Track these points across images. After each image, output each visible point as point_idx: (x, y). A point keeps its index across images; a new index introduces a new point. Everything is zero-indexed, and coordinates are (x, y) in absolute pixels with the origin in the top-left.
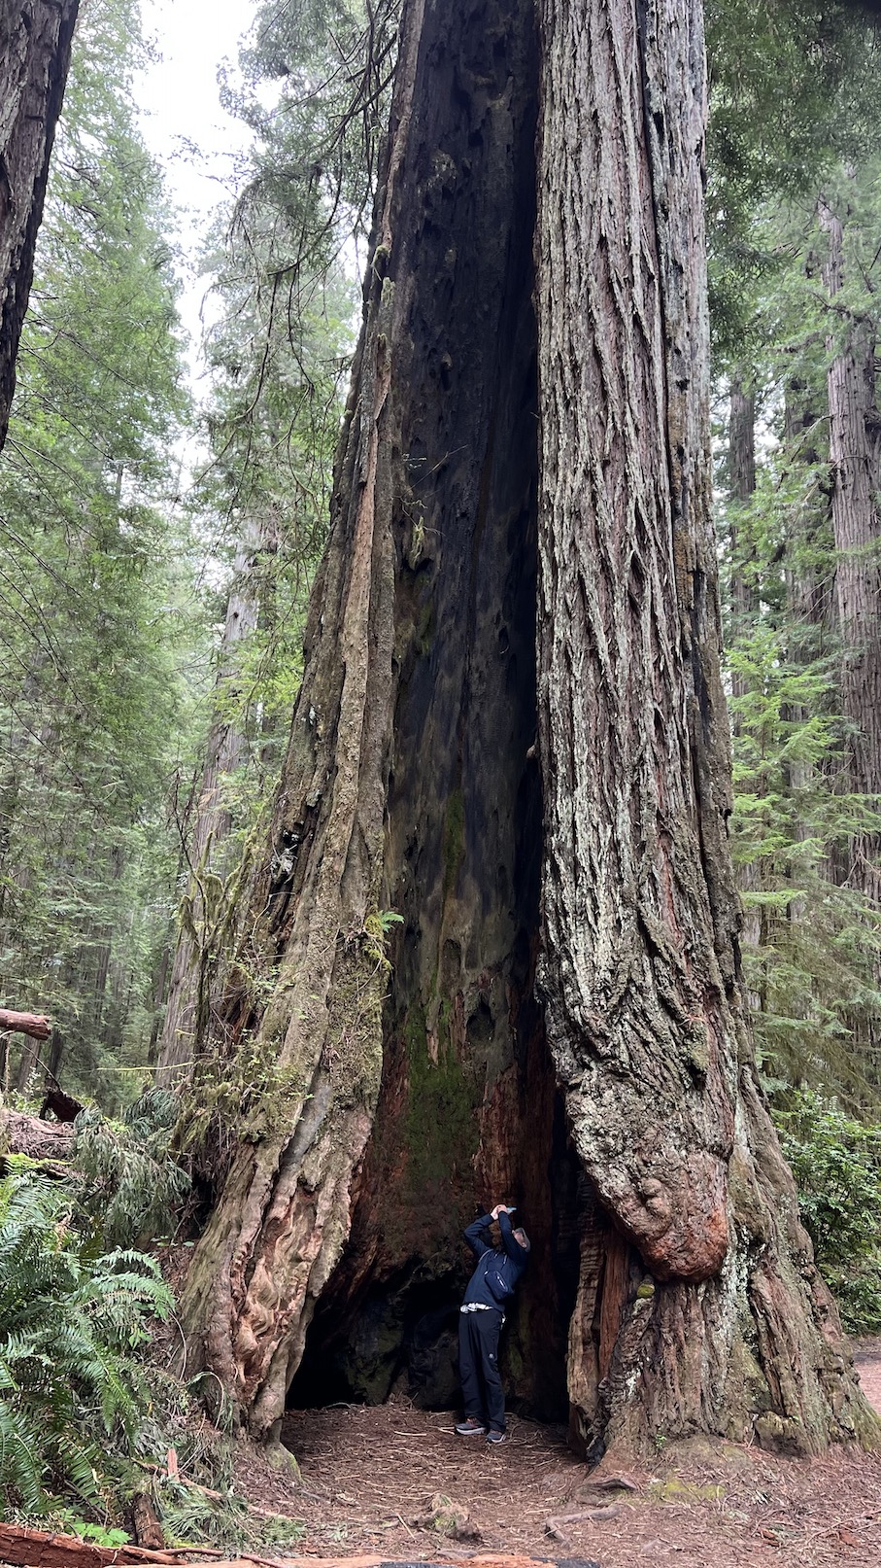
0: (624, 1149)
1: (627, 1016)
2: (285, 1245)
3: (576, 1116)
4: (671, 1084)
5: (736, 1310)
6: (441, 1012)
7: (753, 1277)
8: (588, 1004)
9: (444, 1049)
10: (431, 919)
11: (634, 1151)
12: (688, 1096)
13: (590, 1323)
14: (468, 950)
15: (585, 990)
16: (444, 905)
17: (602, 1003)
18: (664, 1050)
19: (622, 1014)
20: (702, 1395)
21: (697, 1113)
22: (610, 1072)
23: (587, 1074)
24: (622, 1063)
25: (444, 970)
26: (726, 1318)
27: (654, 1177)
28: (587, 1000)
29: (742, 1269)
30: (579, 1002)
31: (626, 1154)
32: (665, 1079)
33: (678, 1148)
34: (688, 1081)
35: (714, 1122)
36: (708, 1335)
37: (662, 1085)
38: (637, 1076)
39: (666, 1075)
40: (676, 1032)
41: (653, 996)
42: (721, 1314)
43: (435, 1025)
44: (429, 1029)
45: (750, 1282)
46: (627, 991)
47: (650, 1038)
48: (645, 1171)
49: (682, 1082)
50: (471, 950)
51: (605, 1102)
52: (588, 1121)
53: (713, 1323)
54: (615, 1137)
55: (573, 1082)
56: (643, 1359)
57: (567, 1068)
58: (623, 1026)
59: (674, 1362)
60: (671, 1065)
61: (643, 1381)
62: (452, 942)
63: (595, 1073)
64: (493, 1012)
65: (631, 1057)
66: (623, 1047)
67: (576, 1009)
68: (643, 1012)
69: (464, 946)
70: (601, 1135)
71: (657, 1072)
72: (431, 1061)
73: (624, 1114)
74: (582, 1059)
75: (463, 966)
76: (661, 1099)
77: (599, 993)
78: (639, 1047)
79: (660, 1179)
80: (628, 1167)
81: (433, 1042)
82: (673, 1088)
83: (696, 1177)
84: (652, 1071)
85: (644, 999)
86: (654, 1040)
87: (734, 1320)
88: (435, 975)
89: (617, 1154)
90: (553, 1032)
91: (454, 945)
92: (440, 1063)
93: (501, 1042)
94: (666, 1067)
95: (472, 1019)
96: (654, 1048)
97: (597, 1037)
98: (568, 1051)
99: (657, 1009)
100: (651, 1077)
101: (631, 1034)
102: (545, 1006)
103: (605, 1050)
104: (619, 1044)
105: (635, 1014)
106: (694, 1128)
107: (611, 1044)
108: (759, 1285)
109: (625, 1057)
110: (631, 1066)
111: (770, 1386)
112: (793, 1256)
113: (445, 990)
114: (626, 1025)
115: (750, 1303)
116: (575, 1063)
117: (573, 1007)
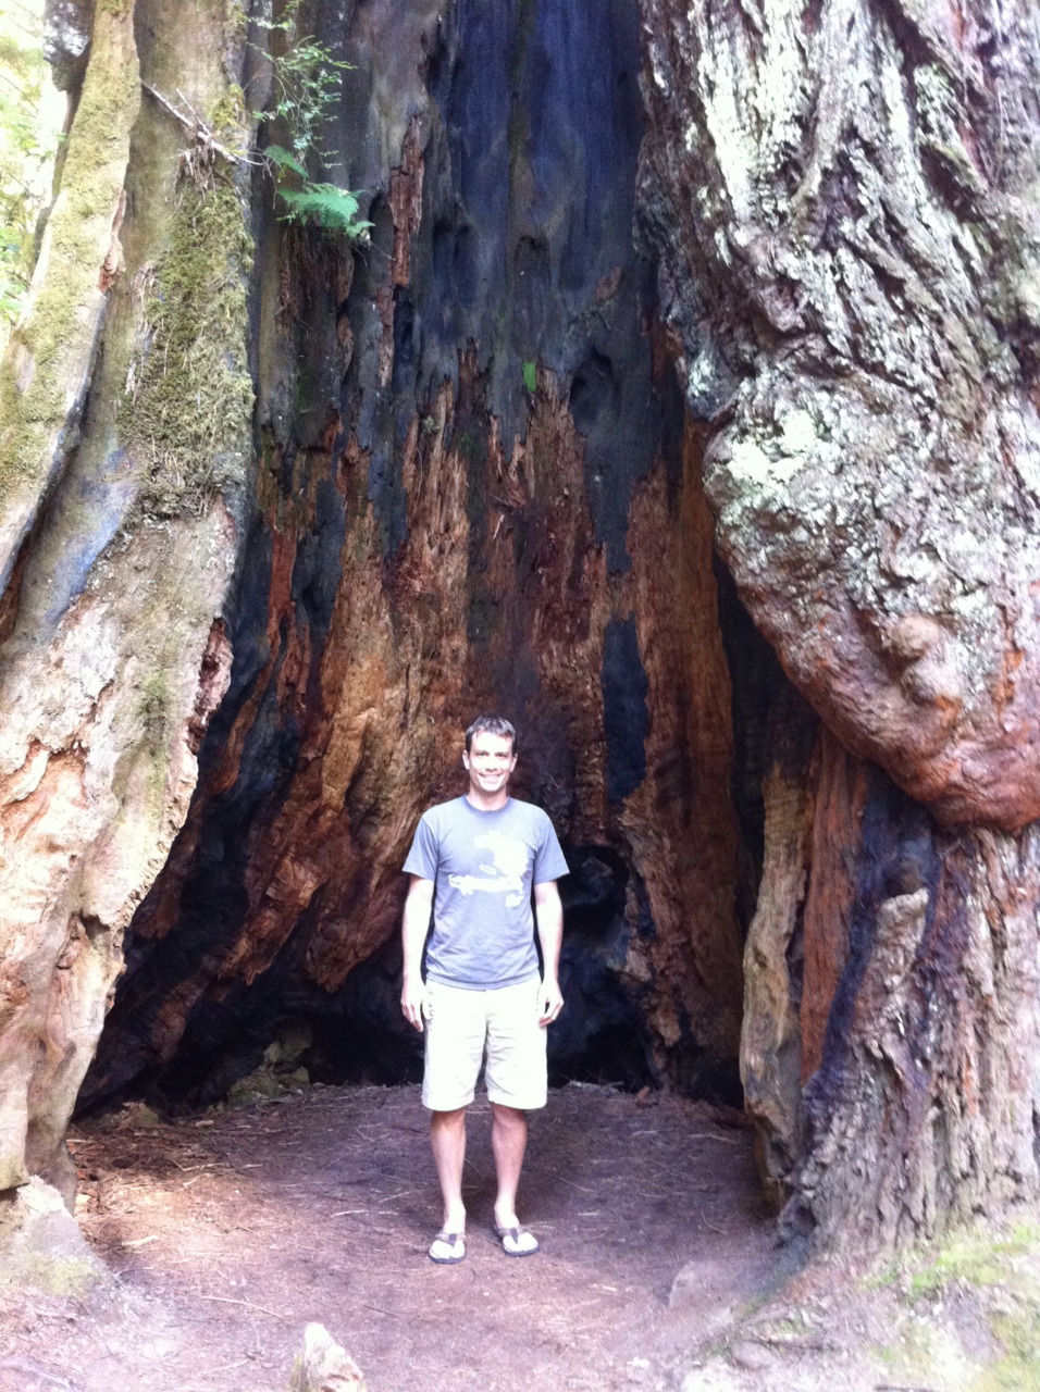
0: (839, 553)
8: (747, 216)
10: (488, 203)
14: (562, 256)
15: (738, 184)
17: (780, 204)
19: (830, 222)
22: (802, 369)
23: (746, 385)
28: (741, 207)
30: (725, 217)
31: (847, 564)
38: (872, 368)
40: (972, 248)
41: (910, 168)
46: (842, 159)
48: (895, 600)
50: (568, 253)
55: (718, 412)
58: (833, 252)
60: (959, 333)
62: (532, 240)
63: (765, 379)
64: (615, 365)
65: (857, 326)
67: (719, 233)
69: (554, 251)
70: (783, 528)
74: (737, 355)
75: (554, 284)
77: (772, 181)
89: (824, 567)
91: (537, 245)
95: (578, 380)
96: (913, 292)
99: (922, 198)
101: (854, 270)
102: (656, 260)
103: (789, 317)
107: (804, 300)
109: (838, 328)
110: (856, 348)
114: (844, 252)
117: (711, 230)
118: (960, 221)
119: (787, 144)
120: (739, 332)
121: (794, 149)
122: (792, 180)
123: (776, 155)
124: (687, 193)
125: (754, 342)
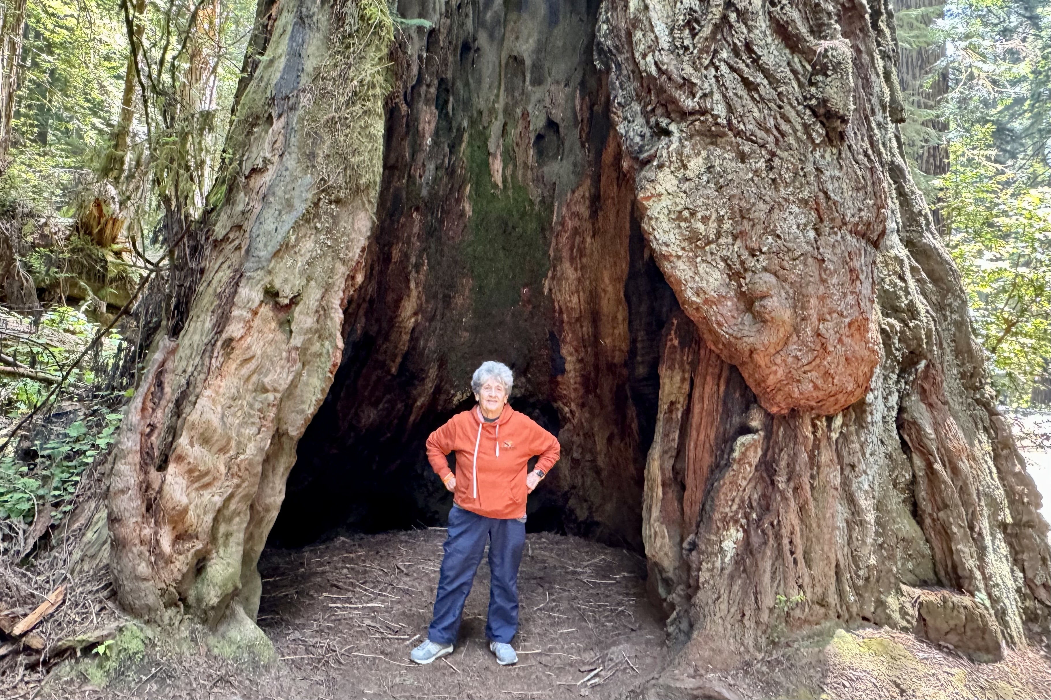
0: (719, 235)
1: (724, 54)
2: (245, 371)
3: (649, 198)
4: (791, 140)
5: (882, 448)
6: (504, 132)
7: (907, 404)
8: (666, 46)
9: (509, 171)
10: (491, 36)
11: (735, 238)
12: (818, 154)
13: (672, 462)
14: (534, 65)
15: (661, 30)
16: (505, 21)
17: (686, 43)
18: (780, 94)
19: (716, 52)
20: (837, 566)
21: (832, 178)
22: (699, 132)
23: (664, 140)
24: (716, 117)
25: (506, 89)
26: (871, 460)
27: (765, 269)
28: (664, 40)
29: (890, 393)
30: (654, 47)
31: (722, 241)
32: (783, 135)
33: (802, 228)
34: (818, 132)
35: (858, 190)
36: (846, 483)
37: (777, 140)
38: (738, 134)
39: (785, 127)
40: (798, 67)
41: (762, 23)
42: (864, 454)
43: (498, 147)
44: (492, 151)
45: (901, 410)
46: (725, 18)
47: (760, 78)
48: (751, 263)
49: (810, 136)
50: (536, 67)
51: (690, 174)
52: (666, 202)
53: (853, 467)
54: (705, 220)
55: (645, 155)
56: (746, 516)
57: (637, 139)
58: (717, 69)
59: (796, 522)
60: (792, 115)
61: (747, 544)
62: (515, 58)
63: (675, 138)
64: (561, 130)
65: (730, 109)
66: (717, 96)
67: (649, 58)
68: (748, 47)
69: (528, 62)
70: (686, 220)
71: (771, 123)
72: (496, 186)
73: (720, 188)
74: (657, 124)
75: (528, 83)
76: (777, 162)
77: (681, 30)
78: (742, 91)
79: (775, 274)
80: (724, 260)
81: (497, 165)
82: (795, 145)
83: (831, 267)
84: (760, 126)
85: (750, 30)
86: (765, 82)
87: (881, 462)
88: (497, 96)
89: (709, 243)
90: (620, 99)
91: (517, 60)
92: (505, 186)
93: (572, 159)
94: (783, 116)
95: (540, 137)
96: (766, 90)
97: (681, 87)
98: (640, 120)
99: (769, 40)
100: (761, 134)
101: (730, 78)
102: (608, 70)
103: (689, 104)
104: (711, 93)
105: (736, 52)
106: (828, 198)
107: (700, 94)
108: (916, 415)
109: (720, 110)
110: (729, 122)
111: (932, 548)
112: (963, 376)
113: (508, 112)
114: (724, 68)
115: (901, 437)
116: (647, 131)
117: (644, 56)
118: (793, 52)
119: (691, 9)
120: (659, 111)
121: (695, 12)
122: (694, 28)
123: (685, 14)
124: (629, 35)
125: (668, 116)
